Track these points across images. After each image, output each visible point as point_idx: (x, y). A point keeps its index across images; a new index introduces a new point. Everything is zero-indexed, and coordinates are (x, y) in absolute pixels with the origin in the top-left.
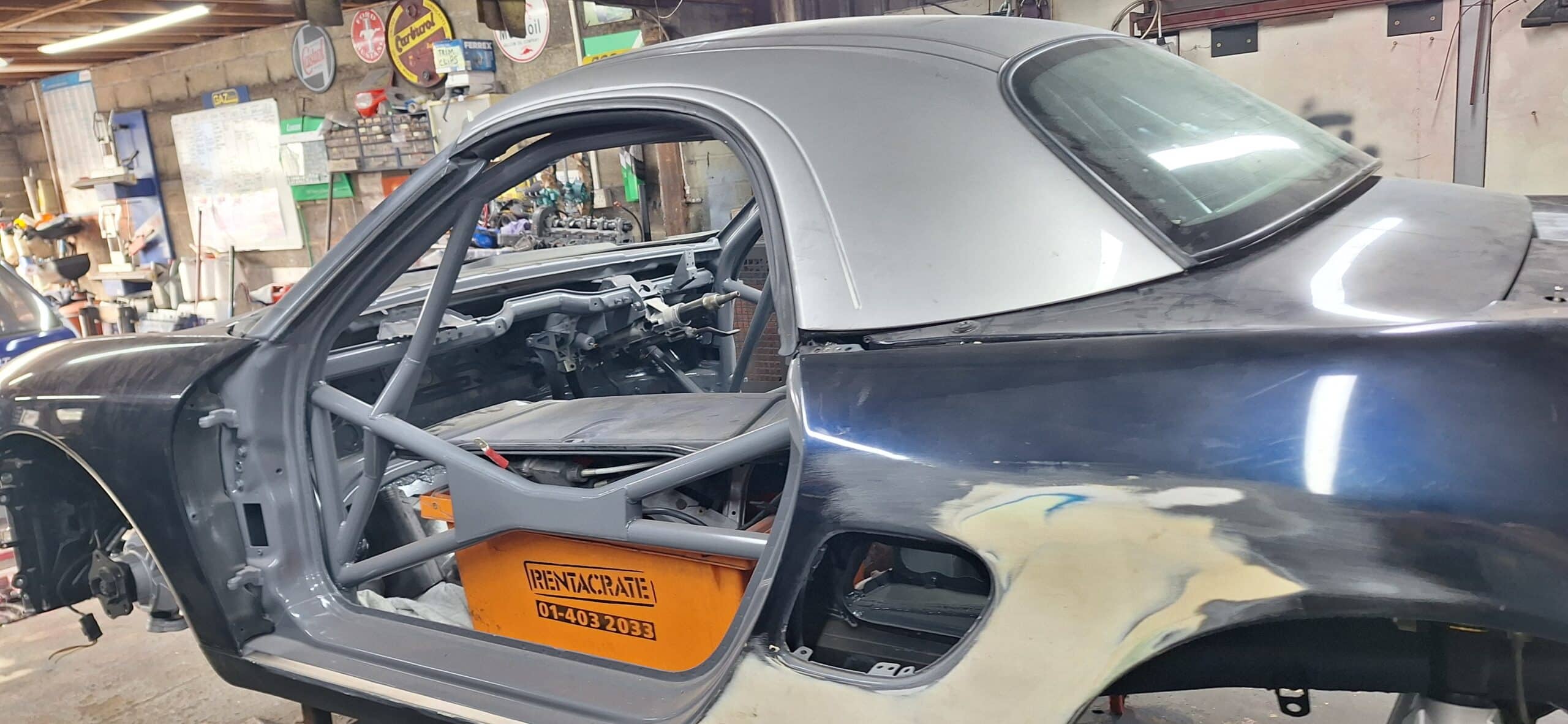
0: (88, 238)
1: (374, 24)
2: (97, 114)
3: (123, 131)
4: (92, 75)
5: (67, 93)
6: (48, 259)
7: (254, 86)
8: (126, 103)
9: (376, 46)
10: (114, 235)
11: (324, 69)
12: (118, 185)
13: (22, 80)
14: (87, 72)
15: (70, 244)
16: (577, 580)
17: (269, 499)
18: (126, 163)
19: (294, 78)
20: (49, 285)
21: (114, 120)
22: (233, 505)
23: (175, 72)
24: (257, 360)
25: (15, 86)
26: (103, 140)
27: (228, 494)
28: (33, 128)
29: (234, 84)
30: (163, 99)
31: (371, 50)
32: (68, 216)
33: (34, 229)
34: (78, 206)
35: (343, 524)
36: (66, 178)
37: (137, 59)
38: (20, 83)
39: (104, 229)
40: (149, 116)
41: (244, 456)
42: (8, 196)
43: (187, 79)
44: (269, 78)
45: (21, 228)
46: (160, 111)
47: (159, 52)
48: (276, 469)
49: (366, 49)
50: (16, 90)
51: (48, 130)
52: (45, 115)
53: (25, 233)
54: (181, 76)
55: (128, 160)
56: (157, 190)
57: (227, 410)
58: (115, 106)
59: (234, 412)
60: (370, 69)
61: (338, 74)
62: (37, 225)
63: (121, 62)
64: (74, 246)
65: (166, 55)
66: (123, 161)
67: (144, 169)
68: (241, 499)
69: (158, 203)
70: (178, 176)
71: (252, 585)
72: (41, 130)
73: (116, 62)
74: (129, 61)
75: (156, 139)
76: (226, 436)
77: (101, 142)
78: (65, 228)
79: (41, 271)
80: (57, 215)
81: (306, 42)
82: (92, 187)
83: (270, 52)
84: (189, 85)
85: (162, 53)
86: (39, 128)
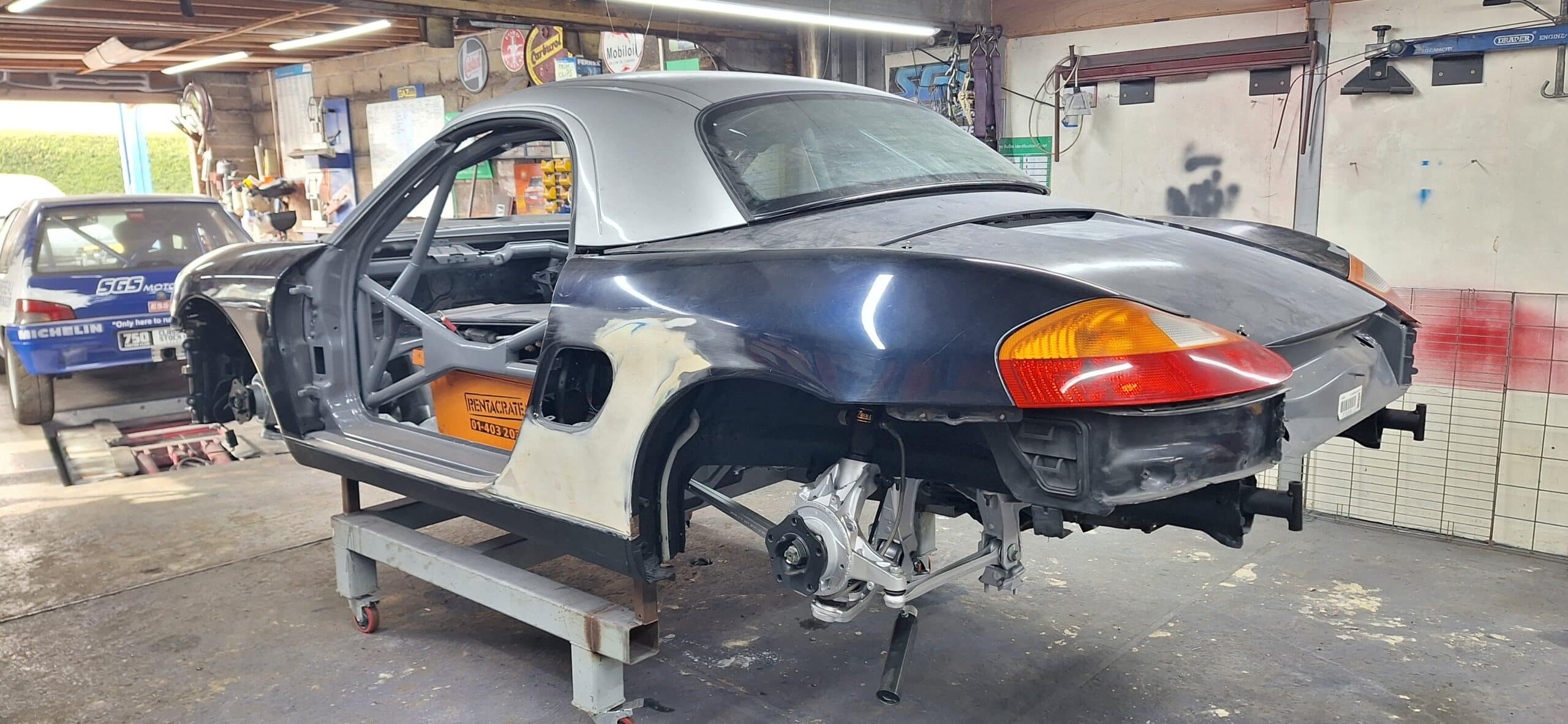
0: (298, 199)
1: (518, 41)
2: (312, 99)
3: (331, 114)
4: (313, 69)
5: (293, 81)
6: (265, 214)
7: (428, 84)
8: (334, 92)
9: (518, 58)
10: (315, 197)
11: (479, 75)
12: (321, 156)
13: (261, 68)
14: (309, 65)
15: (284, 203)
16: (490, 404)
17: (329, 344)
18: (331, 140)
19: (458, 80)
20: (264, 234)
21: (324, 104)
22: (308, 346)
23: (372, 69)
24: (326, 257)
25: (257, 73)
26: (313, 120)
27: (305, 339)
28: (265, 108)
29: (414, 82)
30: (362, 91)
31: (514, 61)
32: (285, 180)
33: (257, 188)
34: (293, 172)
35: (372, 367)
36: (286, 148)
37: (346, 57)
38: (260, 71)
39: (309, 192)
40: (350, 103)
41: (316, 316)
42: (242, 160)
43: (381, 76)
44: (440, 78)
45: (248, 187)
46: (359, 100)
47: (362, 52)
48: (334, 326)
49: (510, 60)
50: (257, 76)
51: (277, 110)
52: (275, 98)
53: (251, 191)
54: (376, 73)
55: (332, 137)
56: (351, 163)
57: (308, 286)
58: (327, 94)
59: (311, 287)
60: (513, 77)
61: (489, 80)
62: (260, 185)
63: (334, 59)
64: (287, 205)
65: (367, 55)
66: (329, 138)
67: (343, 146)
68: (313, 343)
69: (351, 173)
70: (368, 154)
71: (313, 397)
72: (271, 110)
73: (330, 59)
74: (340, 58)
75: (354, 123)
76: (307, 303)
77: (312, 122)
78: (281, 189)
79: (259, 222)
80: (276, 178)
81: (468, 52)
82: (302, 157)
83: (442, 58)
84: (382, 80)
85: (364, 54)
86: (269, 108)
